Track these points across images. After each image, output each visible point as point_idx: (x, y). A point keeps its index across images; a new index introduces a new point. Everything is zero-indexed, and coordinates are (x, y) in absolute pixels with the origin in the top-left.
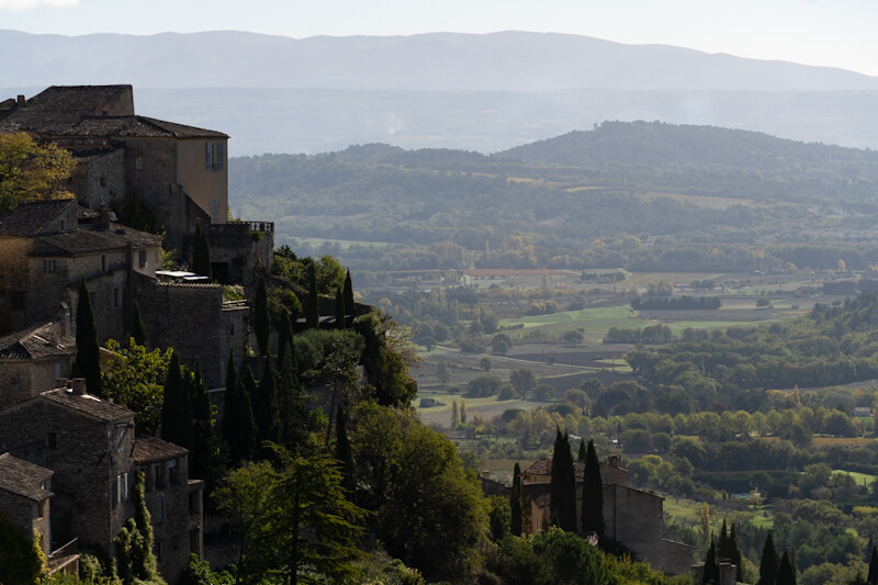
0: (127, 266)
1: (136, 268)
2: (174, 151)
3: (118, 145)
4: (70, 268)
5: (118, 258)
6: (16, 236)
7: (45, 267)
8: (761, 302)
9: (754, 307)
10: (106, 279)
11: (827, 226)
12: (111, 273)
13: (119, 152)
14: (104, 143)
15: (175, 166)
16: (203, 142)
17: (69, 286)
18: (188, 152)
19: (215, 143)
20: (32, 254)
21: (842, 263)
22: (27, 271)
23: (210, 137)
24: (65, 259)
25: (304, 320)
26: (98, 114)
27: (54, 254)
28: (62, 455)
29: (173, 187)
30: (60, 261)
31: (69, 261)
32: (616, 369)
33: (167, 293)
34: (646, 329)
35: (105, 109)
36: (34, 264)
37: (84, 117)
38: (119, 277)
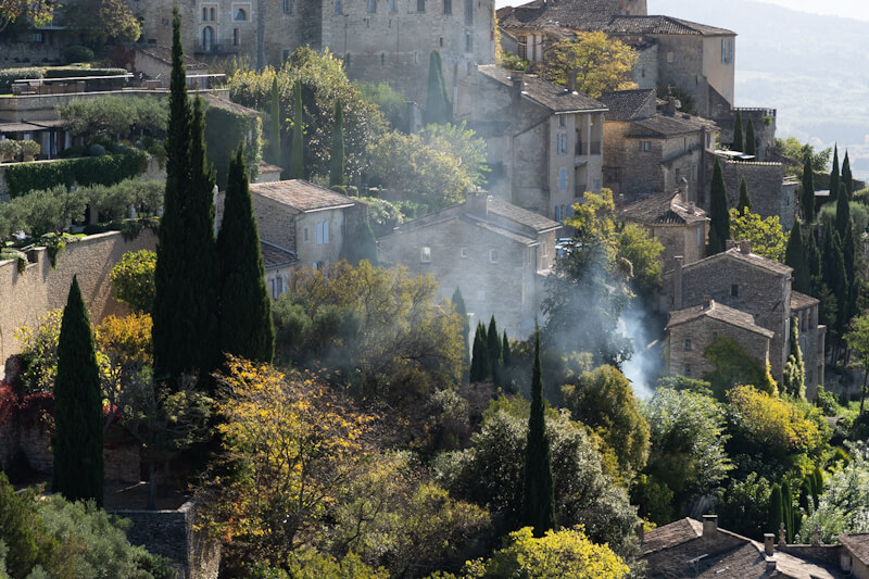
0: (701, 147)
1: (706, 149)
2: (700, 47)
3: (654, 41)
4: (664, 148)
5: (693, 140)
6: (614, 120)
7: (640, 147)
10: (687, 158)
12: (690, 152)
13: (655, 48)
14: (640, 39)
15: (701, 59)
16: (720, 39)
17: (663, 163)
18: (711, 48)
19: (726, 39)
20: (629, 136)
22: (623, 150)
23: (725, 35)
24: (659, 140)
25: (827, 193)
26: (624, 13)
27: (650, 136)
28: (743, 302)
29: (699, 78)
30: (655, 142)
31: (663, 141)
33: (735, 170)
35: (628, 9)
36: (630, 144)
37: (615, 17)
38: (696, 156)
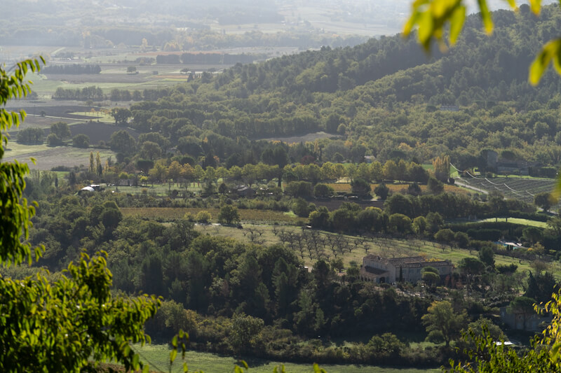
8: (130, 69)
9: (125, 72)
11: (108, 15)
21: (145, 40)
32: (93, 120)
34: (84, 89)
